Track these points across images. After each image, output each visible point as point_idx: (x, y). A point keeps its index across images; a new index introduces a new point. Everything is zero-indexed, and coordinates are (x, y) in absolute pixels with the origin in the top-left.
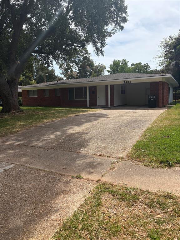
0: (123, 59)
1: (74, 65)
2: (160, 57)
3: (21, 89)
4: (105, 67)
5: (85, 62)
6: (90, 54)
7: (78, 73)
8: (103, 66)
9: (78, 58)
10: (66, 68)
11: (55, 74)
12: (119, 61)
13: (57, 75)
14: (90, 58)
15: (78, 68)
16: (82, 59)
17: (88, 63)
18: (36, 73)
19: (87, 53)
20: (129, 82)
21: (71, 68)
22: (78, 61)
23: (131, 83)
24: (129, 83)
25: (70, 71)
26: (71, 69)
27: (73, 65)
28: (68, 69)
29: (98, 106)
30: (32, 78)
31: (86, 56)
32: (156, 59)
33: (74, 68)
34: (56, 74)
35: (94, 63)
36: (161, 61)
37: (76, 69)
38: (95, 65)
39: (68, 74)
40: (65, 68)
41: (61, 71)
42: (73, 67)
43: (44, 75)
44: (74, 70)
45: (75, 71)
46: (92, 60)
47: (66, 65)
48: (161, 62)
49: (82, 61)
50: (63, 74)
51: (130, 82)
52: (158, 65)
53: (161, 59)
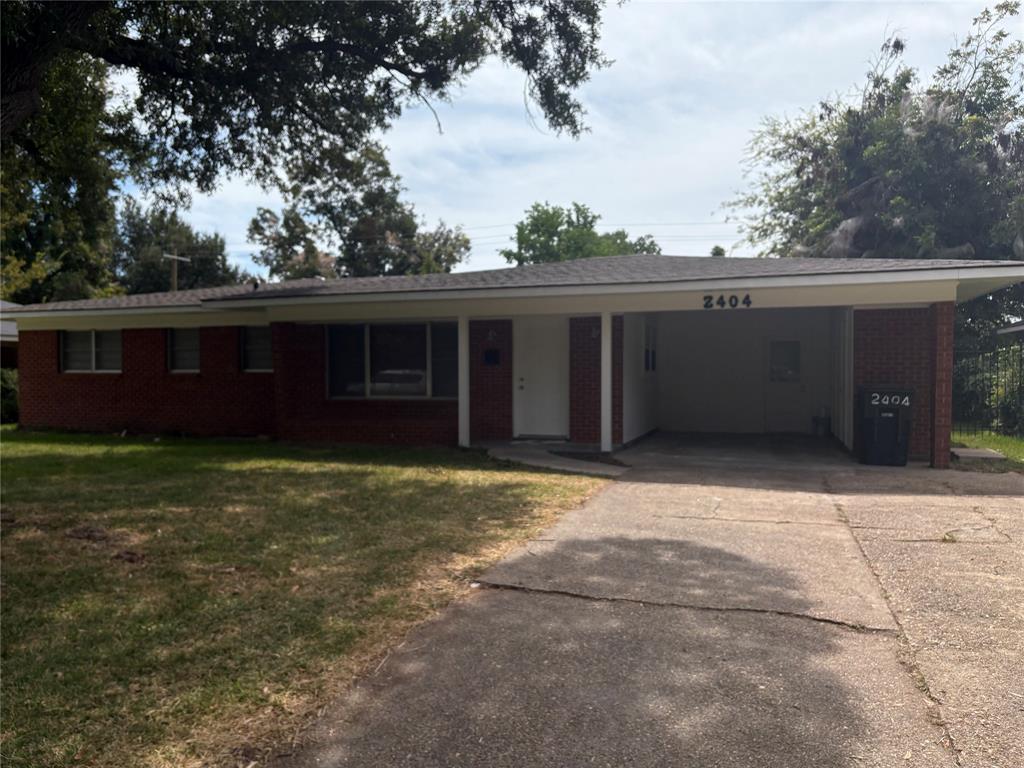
0: (576, 205)
1: (323, 226)
2: (752, 201)
3: (14, 324)
4: (467, 242)
5: (375, 213)
6: (398, 178)
7: (340, 261)
8: (457, 238)
9: (345, 191)
10: (284, 233)
11: (224, 260)
12: (557, 213)
13: (237, 268)
14: (400, 199)
15: (342, 238)
16: (363, 200)
17: (389, 219)
18: (127, 248)
19: (386, 174)
20: (741, 299)
21: (309, 236)
22: (343, 207)
23: (752, 306)
24: (741, 306)
25: (299, 249)
26: (306, 240)
27: (319, 222)
28: (294, 239)
29: (522, 438)
30: (104, 274)
31: (381, 190)
32: (733, 210)
33: (320, 237)
34: (232, 262)
35: (417, 221)
36: (756, 218)
37: (330, 243)
38: (421, 230)
39: (290, 263)
40: (279, 234)
41: (257, 248)
42: (315, 232)
43: (170, 263)
44: (321, 246)
45: (326, 251)
46: (410, 207)
47: (281, 222)
48: (757, 223)
49: (361, 208)
50: (267, 261)
51: (747, 301)
52: (745, 235)
53: (758, 210)
